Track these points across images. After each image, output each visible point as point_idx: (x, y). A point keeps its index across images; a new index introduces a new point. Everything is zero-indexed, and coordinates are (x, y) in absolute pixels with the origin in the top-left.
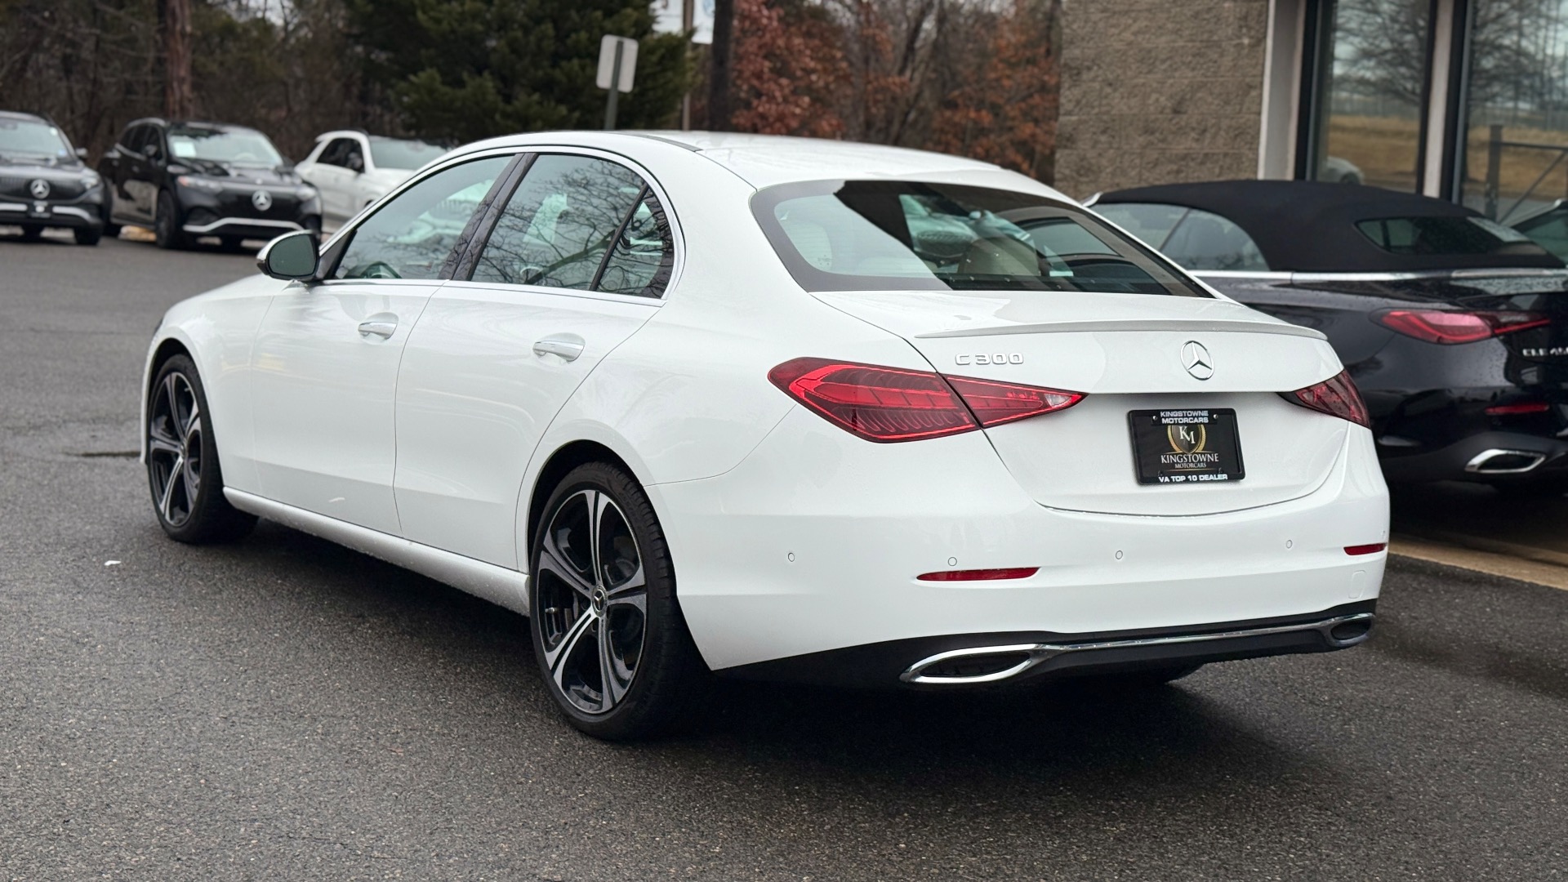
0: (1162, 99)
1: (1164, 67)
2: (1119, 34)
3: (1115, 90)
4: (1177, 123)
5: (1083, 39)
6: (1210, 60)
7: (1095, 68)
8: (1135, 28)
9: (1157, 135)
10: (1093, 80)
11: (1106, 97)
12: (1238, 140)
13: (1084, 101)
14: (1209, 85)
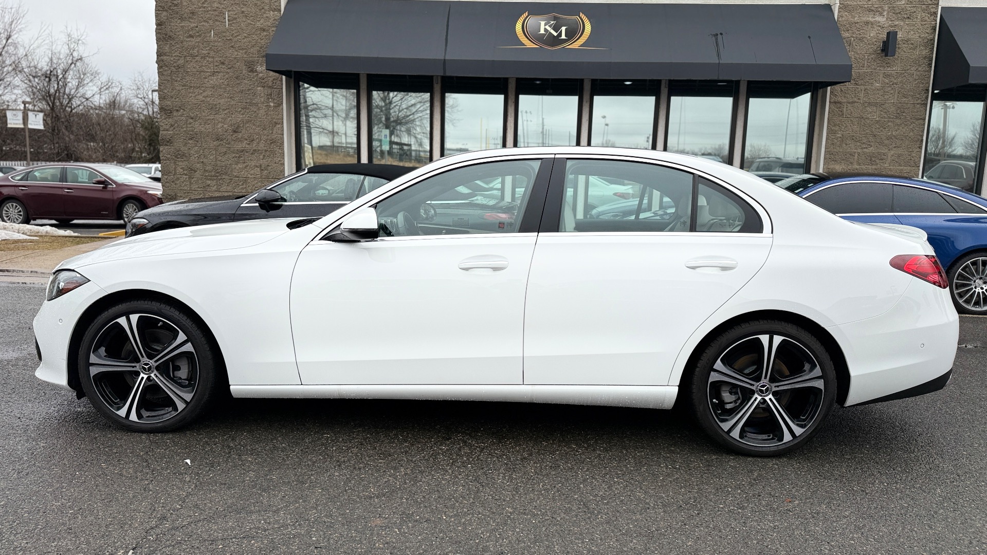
0: (226, 126)
1: (225, 112)
2: (195, 97)
3: (195, 121)
4: (236, 136)
5: (172, 97)
6: (253, 111)
7: (182, 110)
8: (203, 95)
9: (224, 141)
10: (181, 116)
11: (190, 124)
12: (273, 145)
13: (176, 125)
14: (253, 121)
